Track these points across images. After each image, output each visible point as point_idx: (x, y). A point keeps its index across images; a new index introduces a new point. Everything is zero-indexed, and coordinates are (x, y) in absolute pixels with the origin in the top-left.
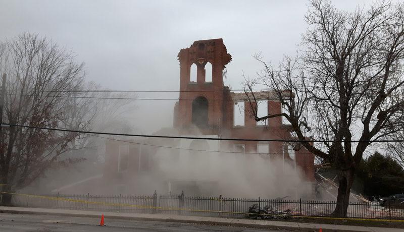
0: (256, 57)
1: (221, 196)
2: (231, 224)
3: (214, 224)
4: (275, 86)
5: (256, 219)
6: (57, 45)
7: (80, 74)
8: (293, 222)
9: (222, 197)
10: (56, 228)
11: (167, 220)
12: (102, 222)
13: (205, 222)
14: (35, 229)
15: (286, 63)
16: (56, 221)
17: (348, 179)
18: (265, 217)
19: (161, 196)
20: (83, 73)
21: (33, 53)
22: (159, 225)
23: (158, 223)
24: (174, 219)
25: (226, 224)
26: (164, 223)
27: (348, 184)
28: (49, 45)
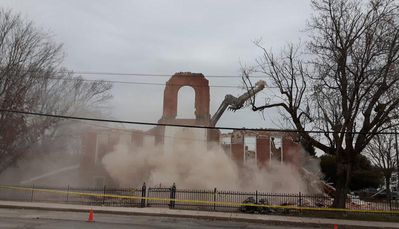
0: (257, 43)
1: (215, 189)
2: (231, 219)
3: (212, 218)
4: (274, 75)
5: (253, 213)
6: (33, 23)
7: (59, 56)
8: (292, 216)
9: (217, 190)
10: (39, 225)
11: (161, 215)
12: (91, 218)
13: (203, 216)
14: (15, 226)
15: (288, 50)
16: (36, 216)
17: (348, 172)
18: (262, 211)
19: (150, 189)
20: (62, 55)
21: (6, 29)
22: (153, 220)
23: (152, 218)
24: (168, 213)
25: (225, 219)
26: (158, 218)
27: (348, 177)
28: (24, 22)
